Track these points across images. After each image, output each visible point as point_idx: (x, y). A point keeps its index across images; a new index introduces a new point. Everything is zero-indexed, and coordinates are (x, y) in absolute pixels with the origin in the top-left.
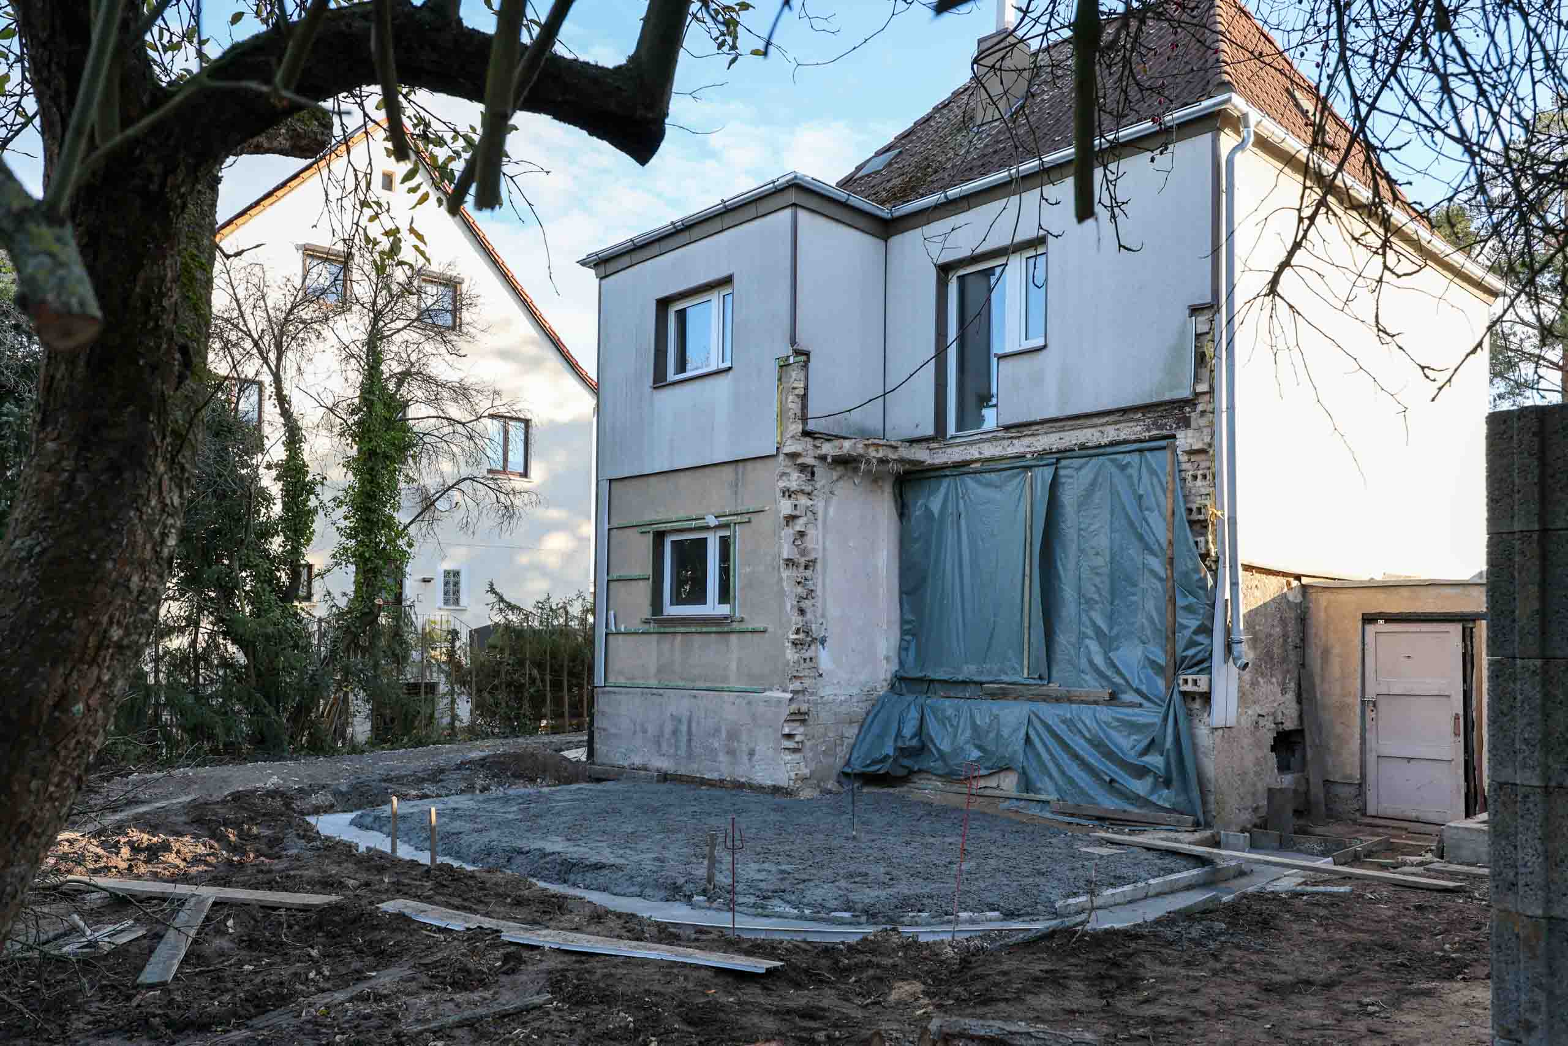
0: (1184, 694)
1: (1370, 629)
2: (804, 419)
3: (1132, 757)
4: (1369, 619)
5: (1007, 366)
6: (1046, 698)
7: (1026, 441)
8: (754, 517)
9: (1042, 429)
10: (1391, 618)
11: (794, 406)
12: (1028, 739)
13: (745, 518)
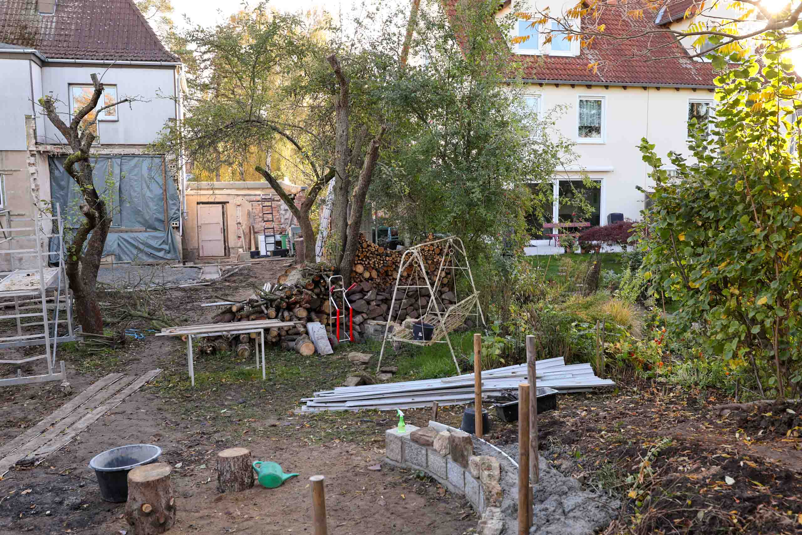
0: (173, 228)
1: (199, 206)
2: (35, 137)
3: (157, 246)
4: (198, 203)
5: (102, 125)
6: (122, 232)
7: (109, 150)
8: (14, 173)
9: (117, 147)
10: (203, 203)
11: (32, 132)
12: (118, 244)
13: (11, 173)
